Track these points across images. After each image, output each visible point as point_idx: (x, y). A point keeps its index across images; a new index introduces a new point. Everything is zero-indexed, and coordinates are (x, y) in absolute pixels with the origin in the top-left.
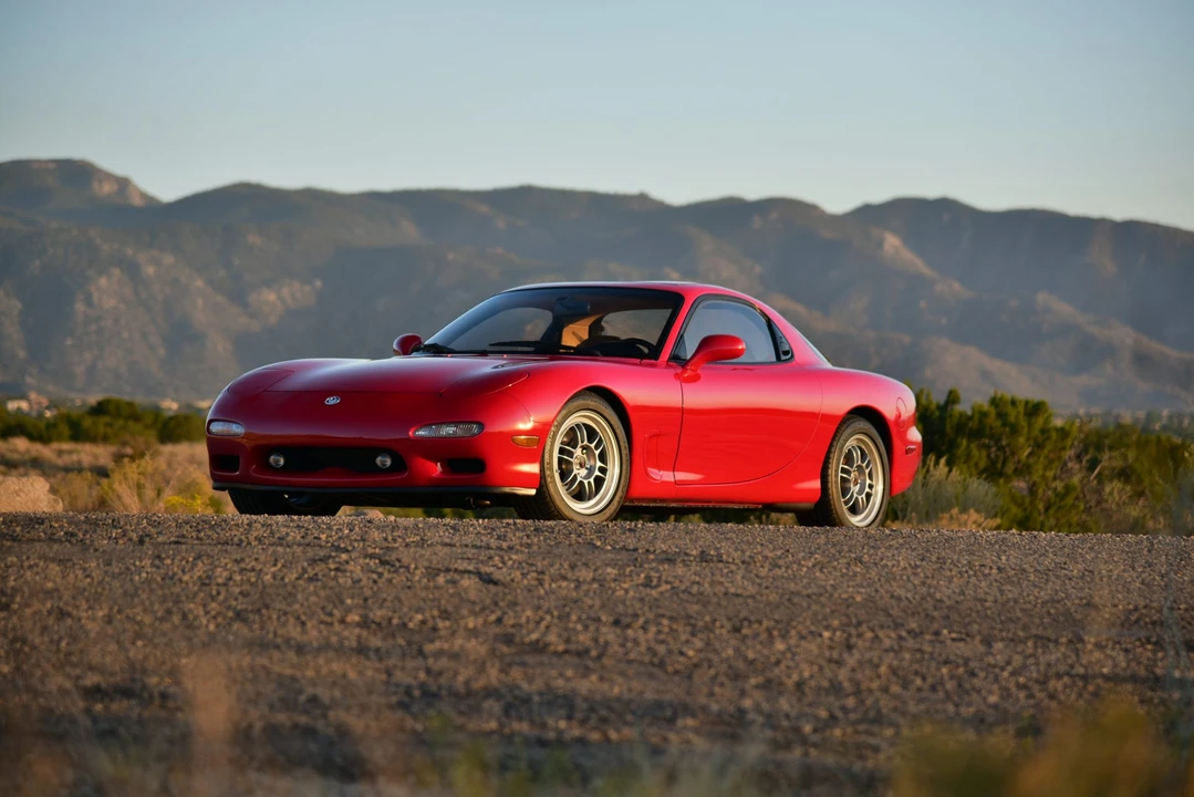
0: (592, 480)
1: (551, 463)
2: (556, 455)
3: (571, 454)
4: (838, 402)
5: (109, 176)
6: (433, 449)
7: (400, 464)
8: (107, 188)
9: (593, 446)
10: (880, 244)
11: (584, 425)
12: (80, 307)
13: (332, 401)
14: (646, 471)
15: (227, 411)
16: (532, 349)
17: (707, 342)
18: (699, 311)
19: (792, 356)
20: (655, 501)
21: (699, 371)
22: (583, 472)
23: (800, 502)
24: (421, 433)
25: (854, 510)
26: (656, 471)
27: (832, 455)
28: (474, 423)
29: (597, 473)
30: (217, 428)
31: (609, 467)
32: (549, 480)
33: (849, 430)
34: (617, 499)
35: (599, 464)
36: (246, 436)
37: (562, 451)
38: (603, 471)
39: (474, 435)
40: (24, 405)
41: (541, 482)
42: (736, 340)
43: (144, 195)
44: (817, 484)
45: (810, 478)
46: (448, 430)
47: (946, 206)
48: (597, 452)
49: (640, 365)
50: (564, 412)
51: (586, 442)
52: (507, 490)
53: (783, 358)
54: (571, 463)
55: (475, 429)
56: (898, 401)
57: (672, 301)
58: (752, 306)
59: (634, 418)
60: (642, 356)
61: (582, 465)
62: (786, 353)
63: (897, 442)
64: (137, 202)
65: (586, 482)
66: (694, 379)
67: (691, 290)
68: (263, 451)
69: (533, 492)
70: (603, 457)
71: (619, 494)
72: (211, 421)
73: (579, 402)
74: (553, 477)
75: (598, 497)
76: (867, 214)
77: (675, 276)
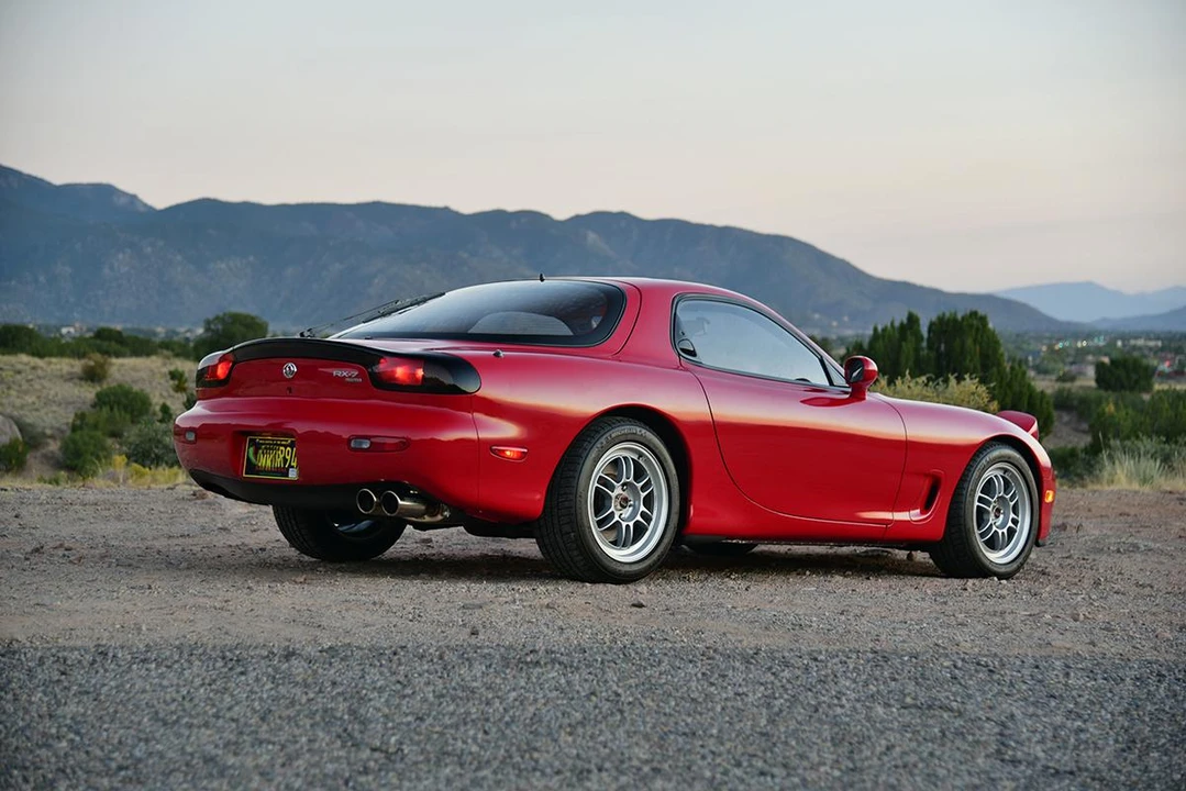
5: (125, 194)
8: (123, 200)
10: (585, 238)
12: (106, 271)
40: (72, 330)
43: (145, 205)
64: (142, 209)
77: (466, 255)
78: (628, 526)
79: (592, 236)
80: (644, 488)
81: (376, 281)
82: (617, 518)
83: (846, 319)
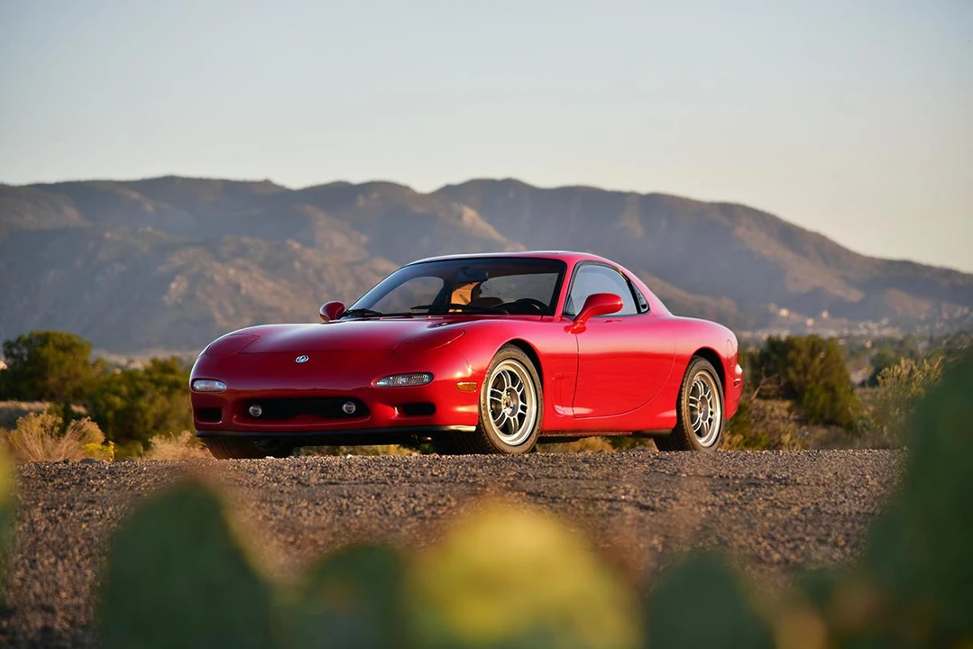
0: (516, 417)
1: (485, 404)
2: (489, 397)
3: (499, 396)
4: (686, 345)
6: (391, 396)
7: (363, 410)
9: (515, 388)
10: (460, 216)
11: (509, 371)
13: (301, 359)
14: (554, 408)
15: (207, 370)
16: (427, 311)
17: (592, 300)
18: (579, 274)
19: (649, 309)
20: (557, 432)
21: (586, 325)
22: (508, 411)
23: (661, 428)
24: (381, 383)
25: (700, 434)
26: (560, 408)
27: (683, 389)
28: (426, 373)
29: (520, 411)
30: (199, 386)
31: (528, 405)
32: (484, 418)
33: (695, 368)
34: (535, 431)
35: (521, 403)
36: (228, 392)
37: (493, 393)
38: (524, 408)
39: (426, 383)
41: (478, 420)
42: (617, 298)
44: (674, 413)
45: (669, 409)
46: (402, 381)
47: (511, 185)
48: (519, 394)
49: (542, 320)
50: (494, 362)
51: (510, 386)
52: (453, 427)
53: (643, 310)
54: (500, 403)
55: (426, 378)
56: (726, 343)
57: (558, 267)
58: (616, 269)
59: (544, 364)
60: (536, 312)
61: (507, 405)
62: (644, 306)
63: (728, 376)
65: (512, 418)
66: (582, 330)
67: (569, 258)
68: (242, 403)
69: (473, 429)
70: (523, 398)
71: (537, 427)
72: (194, 381)
73: (505, 353)
74: (487, 416)
75: (521, 430)
76: (450, 192)
77: (297, 246)
79: (470, 214)
81: (173, 286)
83: (825, 315)
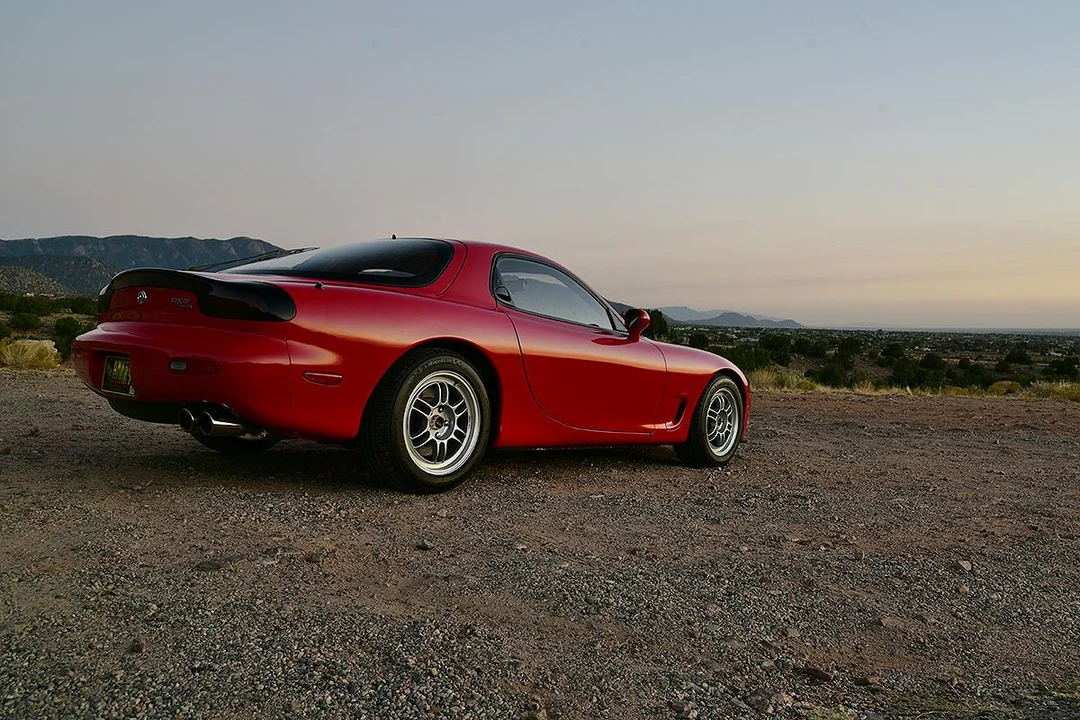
78: (442, 444)
80: (458, 411)
82: (432, 437)
